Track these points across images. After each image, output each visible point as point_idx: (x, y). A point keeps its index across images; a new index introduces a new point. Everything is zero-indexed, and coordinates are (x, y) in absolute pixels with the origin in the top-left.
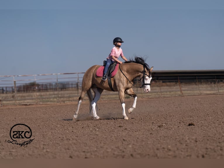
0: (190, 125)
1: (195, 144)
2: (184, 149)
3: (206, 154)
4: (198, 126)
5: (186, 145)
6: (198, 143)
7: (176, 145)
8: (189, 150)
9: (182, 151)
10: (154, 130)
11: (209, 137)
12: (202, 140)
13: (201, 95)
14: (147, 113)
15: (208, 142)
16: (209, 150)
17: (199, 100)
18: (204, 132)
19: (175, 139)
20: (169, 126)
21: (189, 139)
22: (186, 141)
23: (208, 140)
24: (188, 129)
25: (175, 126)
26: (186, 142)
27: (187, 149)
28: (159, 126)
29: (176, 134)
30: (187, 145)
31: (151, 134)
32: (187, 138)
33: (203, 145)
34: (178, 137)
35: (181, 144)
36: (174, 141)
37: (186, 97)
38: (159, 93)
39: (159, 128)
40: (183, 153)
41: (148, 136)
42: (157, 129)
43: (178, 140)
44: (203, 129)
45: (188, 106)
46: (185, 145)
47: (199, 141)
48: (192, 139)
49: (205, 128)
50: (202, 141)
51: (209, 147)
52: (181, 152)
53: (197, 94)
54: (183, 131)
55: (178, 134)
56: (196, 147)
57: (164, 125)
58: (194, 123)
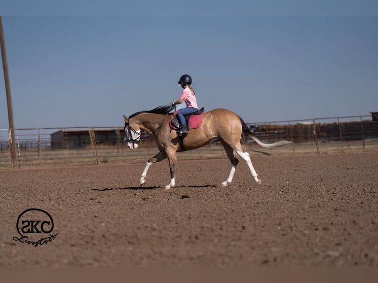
0: (183, 197)
1: (188, 222)
2: (173, 228)
3: (201, 234)
4: (194, 199)
5: (176, 223)
6: (191, 220)
7: (163, 223)
8: (179, 229)
9: (170, 231)
10: (136, 203)
11: (207, 212)
12: (197, 216)
13: (201, 159)
14: (129, 181)
15: (205, 219)
16: (206, 229)
17: (199, 165)
18: (201, 206)
19: (162, 215)
20: (157, 199)
21: (180, 215)
22: (177, 218)
23: (205, 216)
24: (180, 202)
25: (164, 199)
26: (177, 220)
27: (178, 228)
28: (144, 199)
29: (165, 209)
30: (178, 222)
31: (132, 209)
32: (179, 214)
33: (197, 223)
34: (166, 213)
35: (170, 221)
36: (161, 218)
37: (181, 161)
38: (146, 156)
39: (143, 201)
40: (171, 233)
41: (128, 212)
42: (140, 202)
43: (167, 216)
44: (200, 202)
45: (183, 173)
46: (174, 222)
47: (194, 218)
48: (185, 216)
49: (203, 201)
50: (197, 218)
51: (205, 225)
52: (168, 232)
53: (196, 158)
54: (174, 205)
55: (167, 209)
56: (189, 225)
57: (150, 197)
58: (189, 195)
